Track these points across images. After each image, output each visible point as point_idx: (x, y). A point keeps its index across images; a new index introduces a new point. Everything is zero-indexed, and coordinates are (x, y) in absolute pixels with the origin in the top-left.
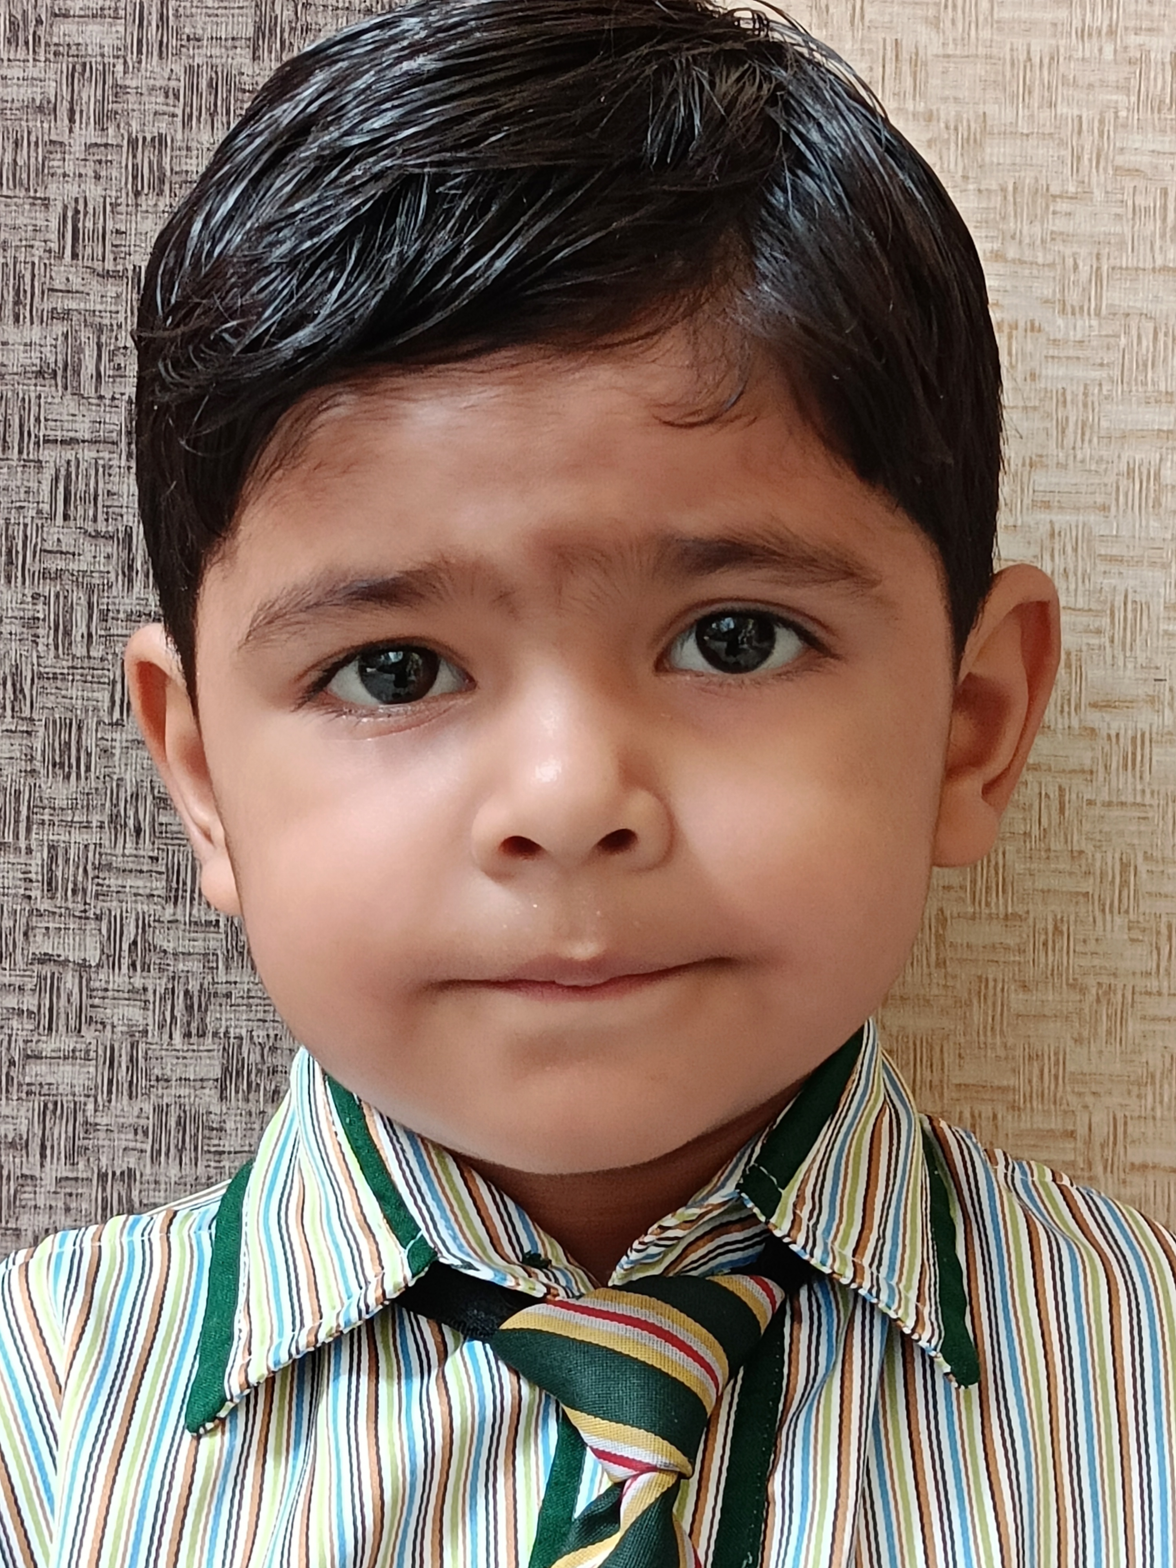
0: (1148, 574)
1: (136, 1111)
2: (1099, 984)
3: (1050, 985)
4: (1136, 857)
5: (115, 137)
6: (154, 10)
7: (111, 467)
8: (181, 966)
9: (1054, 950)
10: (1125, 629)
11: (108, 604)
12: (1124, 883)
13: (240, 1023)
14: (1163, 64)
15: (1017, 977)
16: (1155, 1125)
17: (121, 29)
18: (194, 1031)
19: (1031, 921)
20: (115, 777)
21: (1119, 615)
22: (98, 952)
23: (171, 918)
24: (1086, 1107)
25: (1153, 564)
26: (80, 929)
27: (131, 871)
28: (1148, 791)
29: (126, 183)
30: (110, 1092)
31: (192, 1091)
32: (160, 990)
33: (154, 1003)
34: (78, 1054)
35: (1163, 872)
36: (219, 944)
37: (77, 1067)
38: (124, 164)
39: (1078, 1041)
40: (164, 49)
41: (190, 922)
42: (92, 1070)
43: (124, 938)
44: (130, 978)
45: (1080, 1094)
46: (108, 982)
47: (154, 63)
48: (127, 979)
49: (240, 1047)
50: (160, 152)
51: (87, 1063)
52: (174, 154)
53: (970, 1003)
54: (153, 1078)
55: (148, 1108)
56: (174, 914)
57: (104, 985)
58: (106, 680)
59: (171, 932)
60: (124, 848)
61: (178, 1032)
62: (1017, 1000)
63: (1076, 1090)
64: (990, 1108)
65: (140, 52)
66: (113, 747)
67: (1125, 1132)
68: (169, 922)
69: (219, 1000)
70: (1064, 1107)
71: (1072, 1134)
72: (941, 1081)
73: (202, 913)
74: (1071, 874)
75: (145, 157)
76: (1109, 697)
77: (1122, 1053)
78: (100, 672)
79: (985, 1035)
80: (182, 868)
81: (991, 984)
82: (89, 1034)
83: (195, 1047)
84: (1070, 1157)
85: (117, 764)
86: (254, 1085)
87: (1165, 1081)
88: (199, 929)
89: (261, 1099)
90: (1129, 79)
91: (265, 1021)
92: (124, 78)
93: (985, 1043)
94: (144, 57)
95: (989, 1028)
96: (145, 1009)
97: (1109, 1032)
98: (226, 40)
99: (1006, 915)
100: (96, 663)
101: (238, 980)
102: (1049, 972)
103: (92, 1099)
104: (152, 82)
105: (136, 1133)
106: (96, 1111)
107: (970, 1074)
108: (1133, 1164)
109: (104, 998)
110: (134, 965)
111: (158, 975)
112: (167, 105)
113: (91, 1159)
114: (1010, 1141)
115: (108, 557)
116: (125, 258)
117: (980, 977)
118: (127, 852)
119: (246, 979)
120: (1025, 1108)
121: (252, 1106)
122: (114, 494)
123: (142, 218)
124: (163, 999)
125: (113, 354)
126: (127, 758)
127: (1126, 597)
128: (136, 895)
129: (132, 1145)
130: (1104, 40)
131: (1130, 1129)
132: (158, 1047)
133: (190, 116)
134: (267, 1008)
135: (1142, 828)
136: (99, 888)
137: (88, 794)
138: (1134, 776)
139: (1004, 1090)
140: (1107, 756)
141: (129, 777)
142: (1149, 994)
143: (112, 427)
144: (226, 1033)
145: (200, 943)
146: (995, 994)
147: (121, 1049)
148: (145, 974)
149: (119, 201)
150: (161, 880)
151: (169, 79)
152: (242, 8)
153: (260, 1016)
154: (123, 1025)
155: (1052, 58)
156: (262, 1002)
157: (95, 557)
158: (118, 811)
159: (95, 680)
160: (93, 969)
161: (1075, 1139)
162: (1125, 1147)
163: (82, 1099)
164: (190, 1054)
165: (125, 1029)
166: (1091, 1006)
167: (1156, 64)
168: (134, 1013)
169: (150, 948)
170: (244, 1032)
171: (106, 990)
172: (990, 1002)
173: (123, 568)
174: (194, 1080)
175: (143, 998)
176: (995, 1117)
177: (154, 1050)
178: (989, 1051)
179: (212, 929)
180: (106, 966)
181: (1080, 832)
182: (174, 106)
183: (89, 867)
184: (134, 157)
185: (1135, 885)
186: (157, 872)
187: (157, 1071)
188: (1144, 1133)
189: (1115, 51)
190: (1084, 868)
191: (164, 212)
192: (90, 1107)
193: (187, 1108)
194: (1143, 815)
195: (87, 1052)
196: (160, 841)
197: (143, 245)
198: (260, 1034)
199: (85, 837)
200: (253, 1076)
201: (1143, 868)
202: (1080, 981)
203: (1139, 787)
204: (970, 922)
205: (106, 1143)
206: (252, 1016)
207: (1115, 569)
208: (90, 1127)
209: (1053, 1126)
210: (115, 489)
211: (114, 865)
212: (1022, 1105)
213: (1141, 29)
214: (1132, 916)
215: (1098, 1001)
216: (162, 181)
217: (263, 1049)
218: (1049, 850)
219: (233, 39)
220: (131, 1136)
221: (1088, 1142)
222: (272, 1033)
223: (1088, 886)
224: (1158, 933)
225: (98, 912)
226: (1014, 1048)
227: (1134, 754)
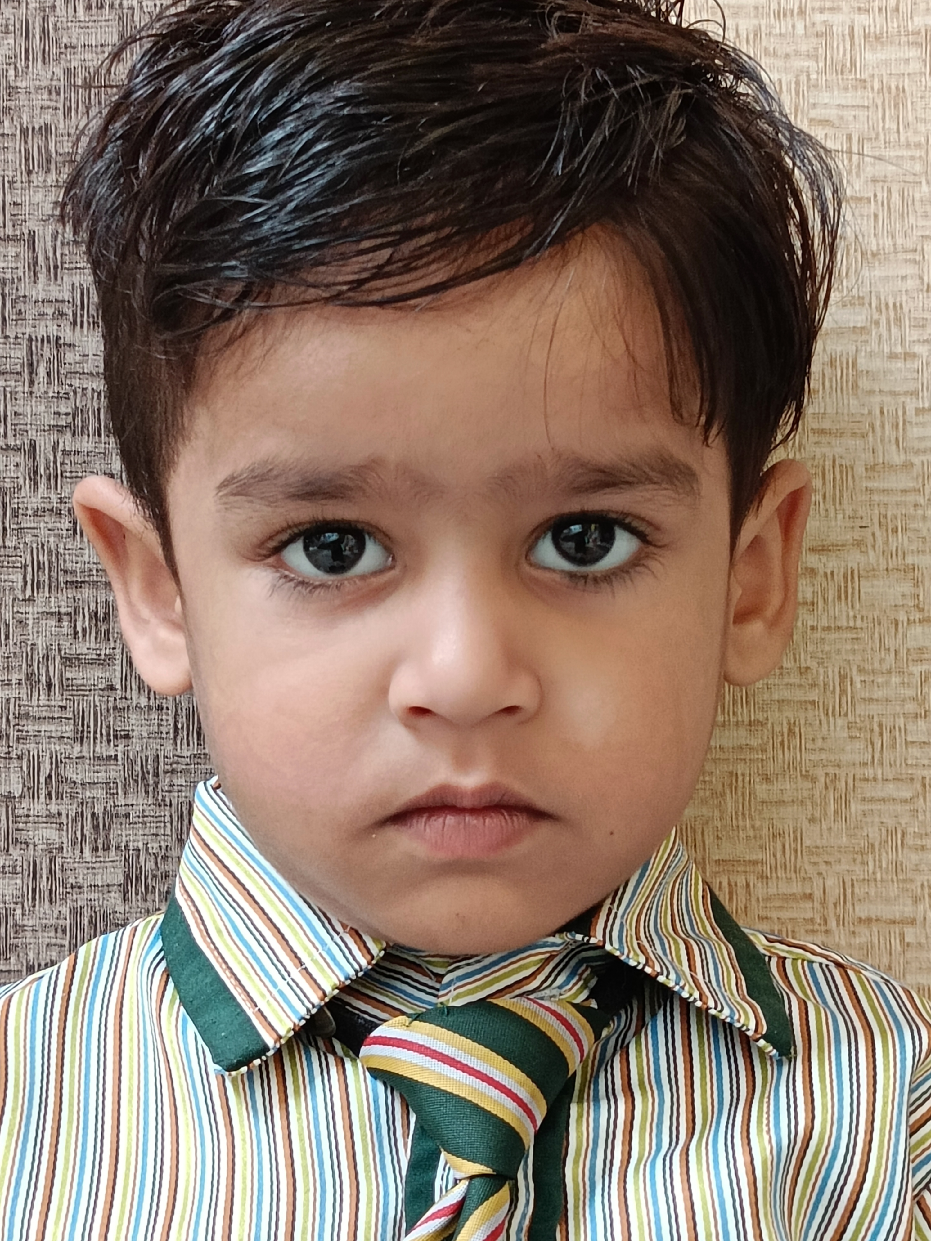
0: (851, 442)
1: (56, 913)
2: (827, 774)
3: (787, 776)
4: (851, 669)
5: (10, 128)
6: (37, 25)
7: (16, 393)
8: (88, 794)
9: (789, 748)
10: (834, 487)
11: (18, 503)
12: (843, 692)
13: (137, 837)
14: (843, 36)
15: (760, 772)
16: (876, 885)
17: (12, 41)
18: (100, 846)
19: (769, 725)
20: (29, 643)
21: (829, 476)
22: (21, 786)
23: (79, 755)
24: (820, 874)
25: (854, 434)
26: (5, 767)
27: (45, 718)
28: (859, 617)
29: (20, 165)
30: (34, 899)
31: (100, 895)
32: (72, 814)
33: (67, 824)
34: (7, 869)
35: (873, 681)
36: (118, 774)
37: (7, 880)
38: (17, 149)
39: (812, 820)
40: (47, 56)
41: (94, 757)
42: (19, 881)
43: (41, 774)
44: (47, 805)
45: (815, 864)
46: (29, 810)
47: (39, 67)
48: (44, 806)
49: (138, 857)
50: (46, 138)
51: (15, 876)
52: (58, 139)
53: (723, 795)
54: (69, 886)
55: (65, 911)
56: (81, 752)
57: (26, 813)
58: (19, 565)
59: (79, 766)
60: (38, 700)
61: (88, 848)
62: (761, 790)
63: (812, 861)
64: (743, 877)
65: (27, 58)
66: (27, 619)
67: (853, 893)
68: (77, 758)
69: (119, 820)
70: (803, 874)
71: (809, 897)
72: (704, 859)
73: (104, 749)
74: (800, 686)
75: (35, 143)
76: (825, 543)
77: (847, 829)
78: (14, 558)
79: (737, 819)
80: (86, 714)
81: (740, 778)
82: (15, 853)
83: (102, 859)
84: (809, 915)
85: (30, 632)
86: (150, 887)
87: (882, 850)
88: (102, 763)
89: (157, 900)
90: (818, 48)
91: (157, 835)
92: (15, 81)
93: (738, 827)
94: (30, 63)
95: (740, 814)
96: (60, 829)
97: (836, 812)
98: (96, 46)
99: (750, 721)
100: (11, 552)
101: (134, 802)
102: (786, 767)
103: (19, 906)
104: (38, 83)
105: (56, 932)
106: (23, 915)
107: (726, 851)
108: (860, 918)
109: (26, 823)
110: (49, 795)
111: (70, 802)
112: (51, 100)
113: (21, 955)
114: (761, 904)
115: (17, 465)
116: (21, 225)
117: (731, 773)
118: (41, 703)
119: (141, 801)
120: (771, 877)
121: (150, 905)
122: (20, 414)
123: (34, 192)
124: (74, 821)
125: (14, 302)
126: (39, 627)
127: (834, 461)
128: (50, 737)
129: (53, 941)
130: (796, 19)
131: (857, 890)
132: (72, 861)
133: (70, 108)
134: (158, 824)
135: (856, 647)
136: (20, 733)
137: (8, 658)
138: (847, 604)
139: (755, 863)
140: (824, 591)
141: (41, 643)
142: (867, 780)
143: (17, 360)
144: (126, 846)
145: (103, 774)
146: (744, 787)
147: (41, 863)
148: (59, 801)
149: (15, 179)
150: (68, 724)
151: (51, 80)
152: (108, 20)
153: (154, 831)
154: (43, 843)
155: (756, 35)
156: (155, 820)
157: (6, 466)
158: (33, 670)
159: (10, 565)
160: (17, 800)
161: (813, 901)
162: (853, 905)
163: (12, 906)
164: (98, 865)
165: (44, 847)
166: (821, 792)
167: (838, 35)
168: (51, 833)
169: (62, 780)
170: (140, 845)
171: (28, 816)
172: (740, 794)
173: (29, 474)
174: (102, 886)
175: (58, 821)
176: (748, 885)
177: (68, 863)
178: (741, 832)
179: (112, 762)
180: (27, 797)
181: (806, 652)
182: (56, 101)
183: (11, 717)
184: (26, 142)
185: (852, 692)
186: (66, 718)
187: (72, 880)
188: (867, 893)
189: (805, 26)
190: (810, 682)
191: (51, 186)
192: (19, 912)
193: (97, 909)
194: (855, 636)
195: (15, 867)
196: (68, 693)
197: (36, 213)
198: (154, 846)
199: (7, 692)
200: (149, 880)
201: (857, 679)
202: (811, 773)
203: (851, 614)
204: (722, 729)
205: (32, 940)
206: (147, 831)
207: (824, 439)
208: (19, 928)
209: (795, 891)
210: (20, 410)
211: (31, 714)
212: (769, 875)
213: (825, 9)
214: (850, 718)
215: (826, 788)
216: (49, 161)
217: (156, 858)
218: (782, 667)
219: (102, 45)
220: (52, 934)
221: (823, 902)
222: (163, 844)
223: (814, 695)
224: (872, 730)
225: (19, 753)
226: (761, 828)
227: (846, 587)
